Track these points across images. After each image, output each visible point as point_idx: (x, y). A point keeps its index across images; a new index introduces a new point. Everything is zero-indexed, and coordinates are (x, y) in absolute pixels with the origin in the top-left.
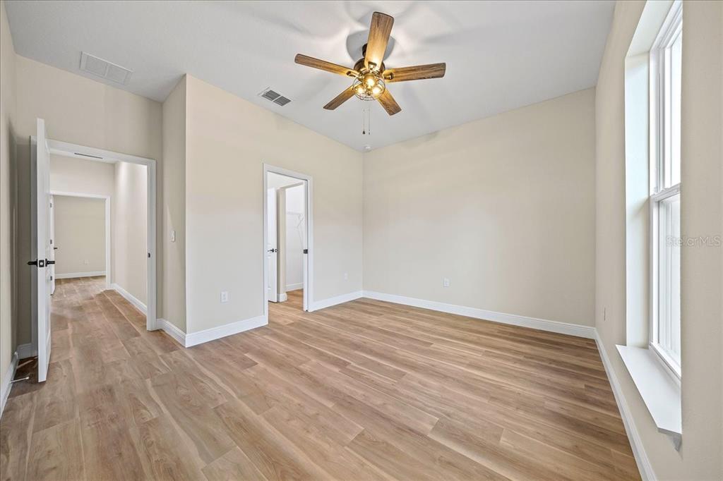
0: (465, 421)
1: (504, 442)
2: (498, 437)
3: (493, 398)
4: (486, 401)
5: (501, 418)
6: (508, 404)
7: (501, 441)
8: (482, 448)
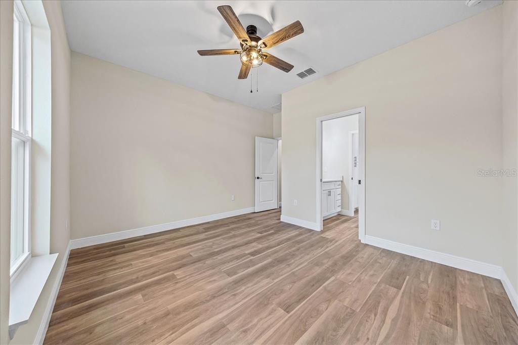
0: (166, 288)
1: (139, 297)
2: (143, 296)
3: (167, 314)
4: (170, 307)
5: (151, 306)
6: (155, 320)
7: (140, 295)
8: (147, 286)
